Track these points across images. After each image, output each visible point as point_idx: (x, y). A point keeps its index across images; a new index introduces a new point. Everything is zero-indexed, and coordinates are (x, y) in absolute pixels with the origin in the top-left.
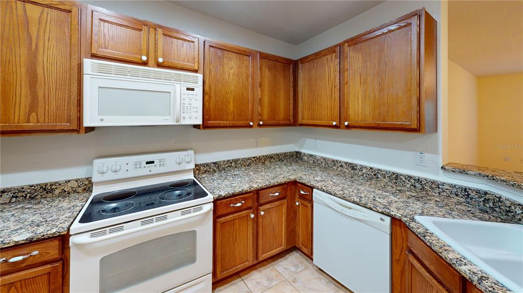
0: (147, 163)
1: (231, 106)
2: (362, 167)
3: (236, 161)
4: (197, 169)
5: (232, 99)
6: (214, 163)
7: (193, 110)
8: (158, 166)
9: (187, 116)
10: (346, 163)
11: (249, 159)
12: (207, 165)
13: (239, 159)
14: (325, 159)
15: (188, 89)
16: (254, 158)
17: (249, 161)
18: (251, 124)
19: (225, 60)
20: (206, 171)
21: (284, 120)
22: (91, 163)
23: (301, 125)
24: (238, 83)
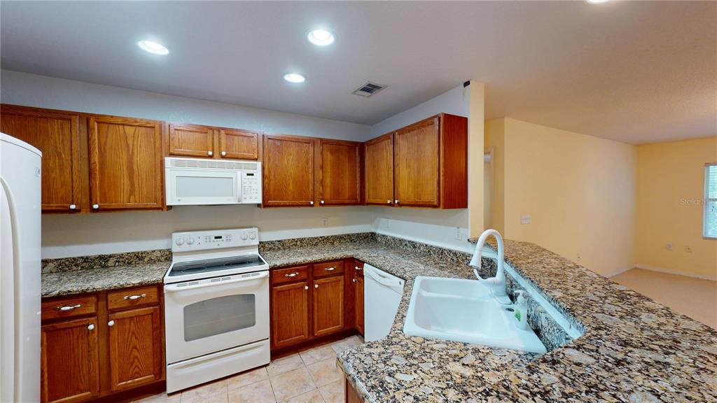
0: (216, 238)
1: (291, 188)
2: (421, 245)
3: (301, 240)
4: (262, 246)
5: (291, 181)
6: (279, 241)
7: (252, 191)
8: (225, 240)
9: (248, 196)
10: (409, 242)
11: (316, 238)
12: (272, 242)
13: (305, 239)
14: (394, 239)
15: (248, 175)
16: (321, 237)
17: (316, 241)
18: (312, 203)
19: (284, 148)
20: (270, 248)
21: (349, 199)
22: (170, 236)
23: (368, 204)
24: (298, 166)
